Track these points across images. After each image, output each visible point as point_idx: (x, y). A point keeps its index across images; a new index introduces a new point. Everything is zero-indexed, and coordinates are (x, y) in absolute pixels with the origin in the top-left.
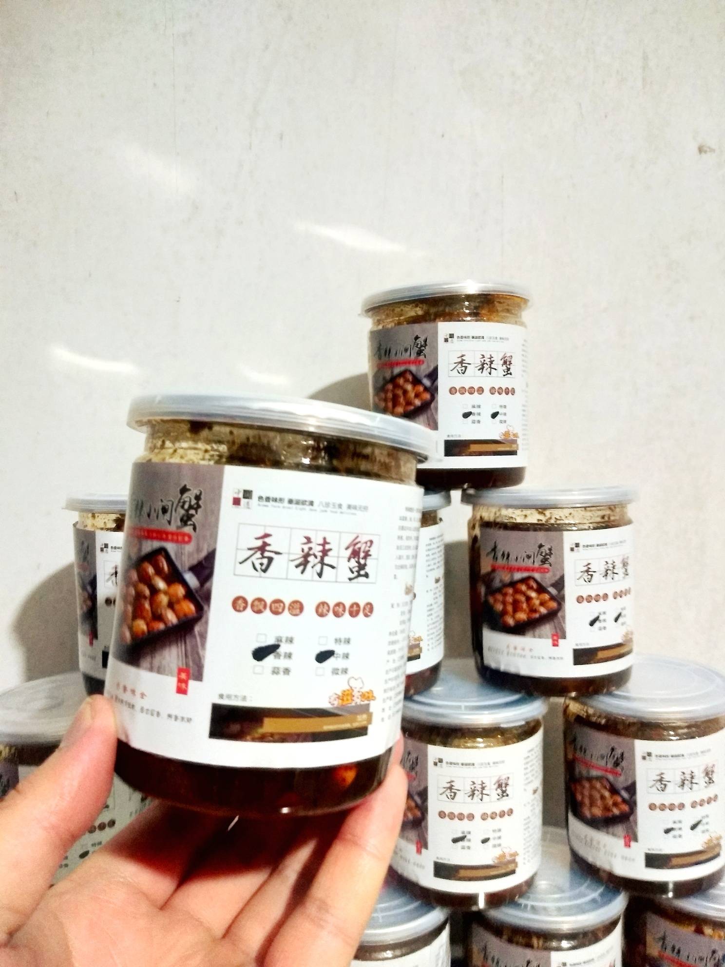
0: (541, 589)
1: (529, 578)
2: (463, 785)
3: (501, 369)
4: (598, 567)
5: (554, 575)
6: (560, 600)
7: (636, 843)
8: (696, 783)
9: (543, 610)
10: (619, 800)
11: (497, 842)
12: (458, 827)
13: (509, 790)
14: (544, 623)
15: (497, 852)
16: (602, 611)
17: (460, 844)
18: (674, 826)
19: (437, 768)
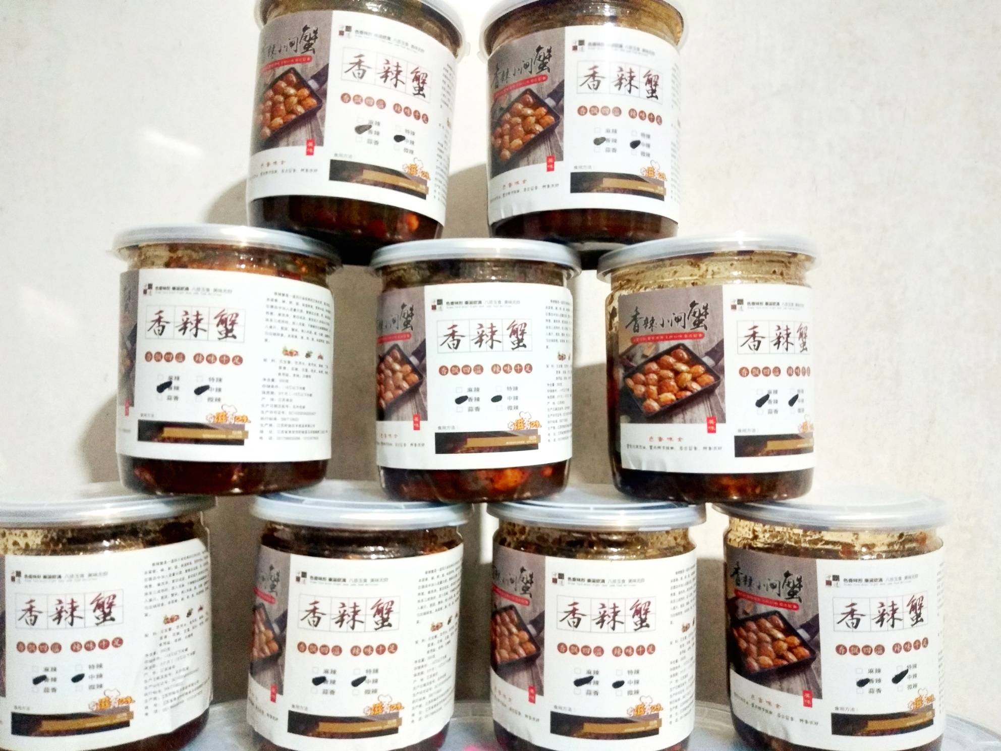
0: (694, 360)
1: (678, 347)
2: (590, 610)
3: (645, 89)
4: (768, 333)
5: (711, 341)
6: (717, 372)
7: (819, 700)
8: (900, 620)
9: (696, 387)
10: (797, 641)
11: (634, 687)
12: (582, 665)
13: (650, 619)
14: (698, 404)
15: (634, 702)
16: (772, 389)
17: (585, 687)
18: (870, 676)
19: (557, 586)
